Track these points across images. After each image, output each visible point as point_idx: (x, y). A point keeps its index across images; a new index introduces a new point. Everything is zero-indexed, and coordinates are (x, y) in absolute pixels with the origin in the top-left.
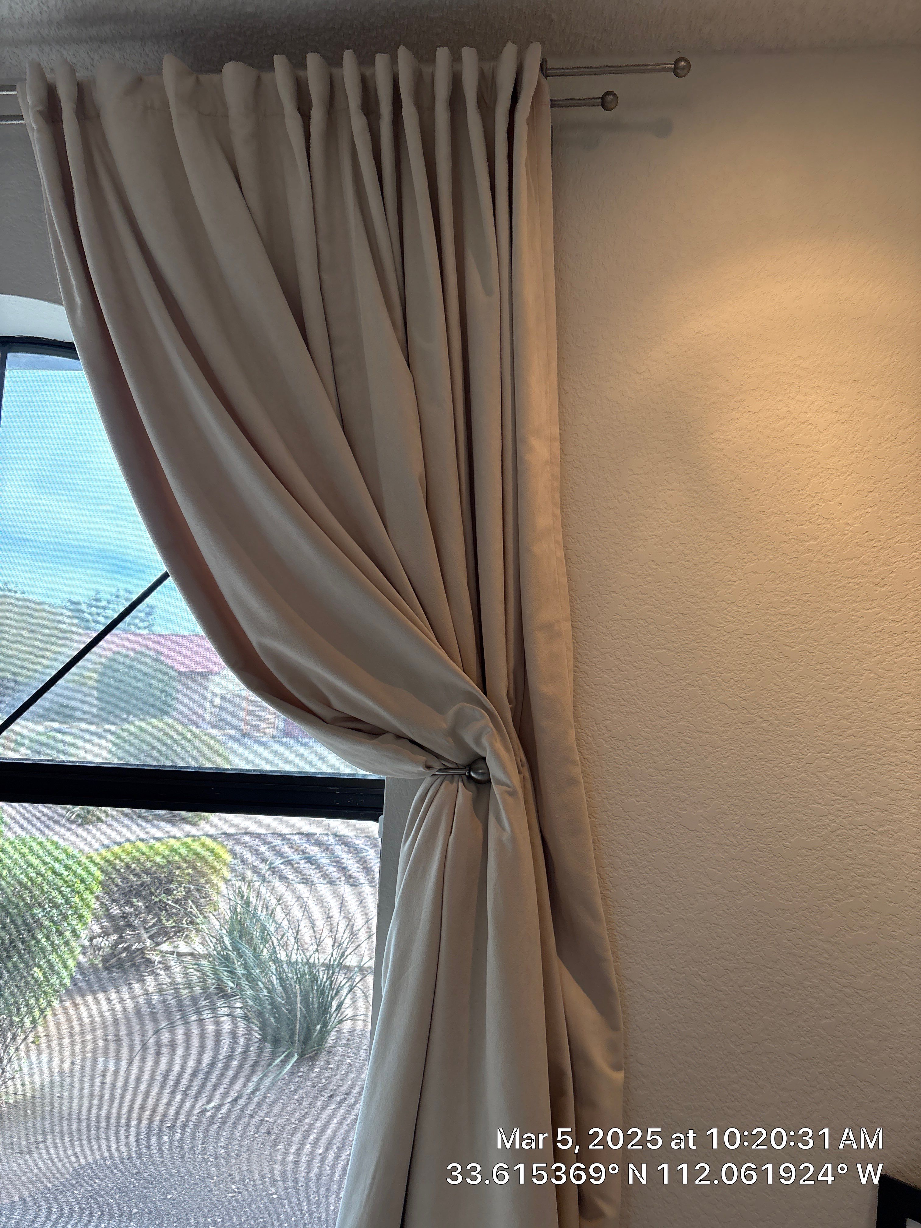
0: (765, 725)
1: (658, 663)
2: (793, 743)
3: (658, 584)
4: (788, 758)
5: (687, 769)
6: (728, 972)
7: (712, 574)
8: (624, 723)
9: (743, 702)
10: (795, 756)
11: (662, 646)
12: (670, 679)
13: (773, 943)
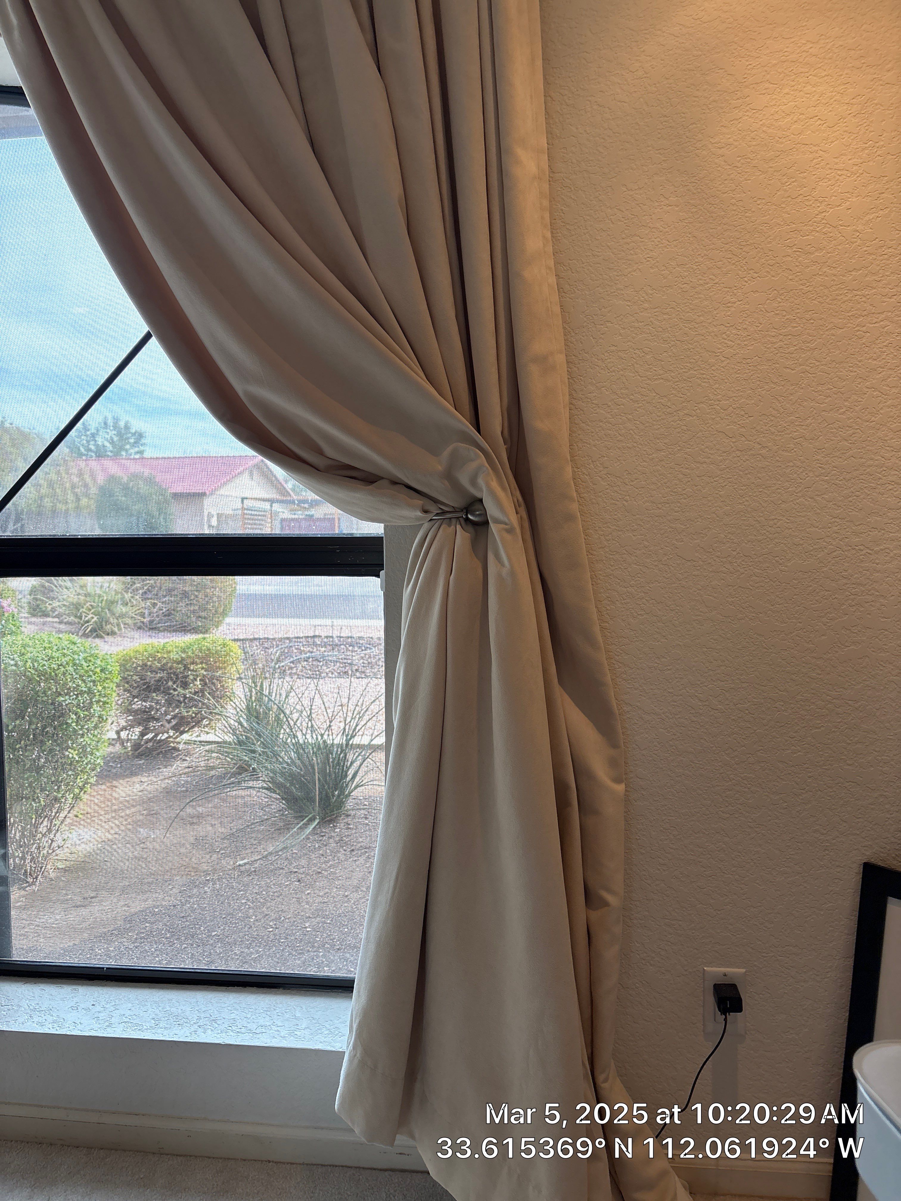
0: (764, 451)
1: (655, 394)
2: (792, 468)
3: (655, 310)
4: (787, 484)
5: (685, 501)
6: (724, 692)
7: (710, 296)
8: (621, 458)
9: (742, 430)
10: (793, 481)
11: (659, 377)
12: (668, 410)
13: (768, 663)
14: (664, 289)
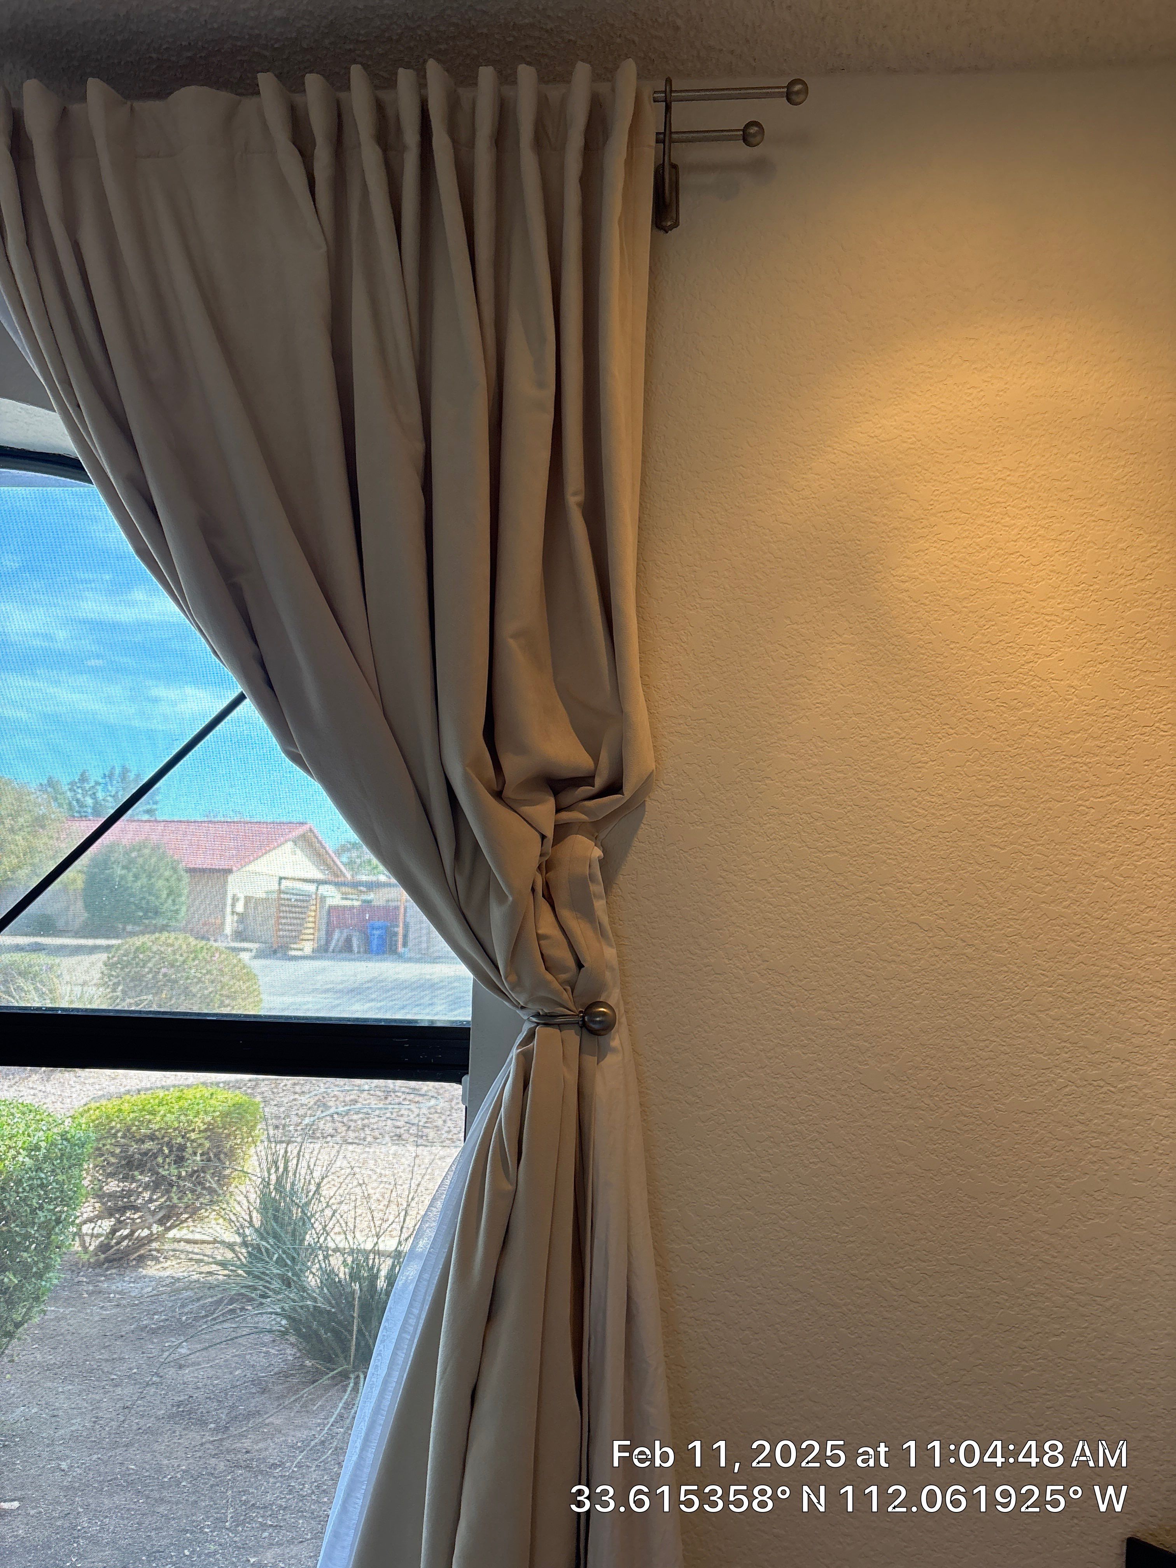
0: (969, 951)
1: (828, 871)
2: (1006, 974)
3: (826, 767)
4: (1000, 994)
5: (868, 1010)
6: (927, 1277)
7: (896, 754)
8: (785, 950)
9: (941, 921)
10: (1008, 990)
11: (833, 849)
12: (844, 892)
13: (983, 1238)
14: (838, 742)
